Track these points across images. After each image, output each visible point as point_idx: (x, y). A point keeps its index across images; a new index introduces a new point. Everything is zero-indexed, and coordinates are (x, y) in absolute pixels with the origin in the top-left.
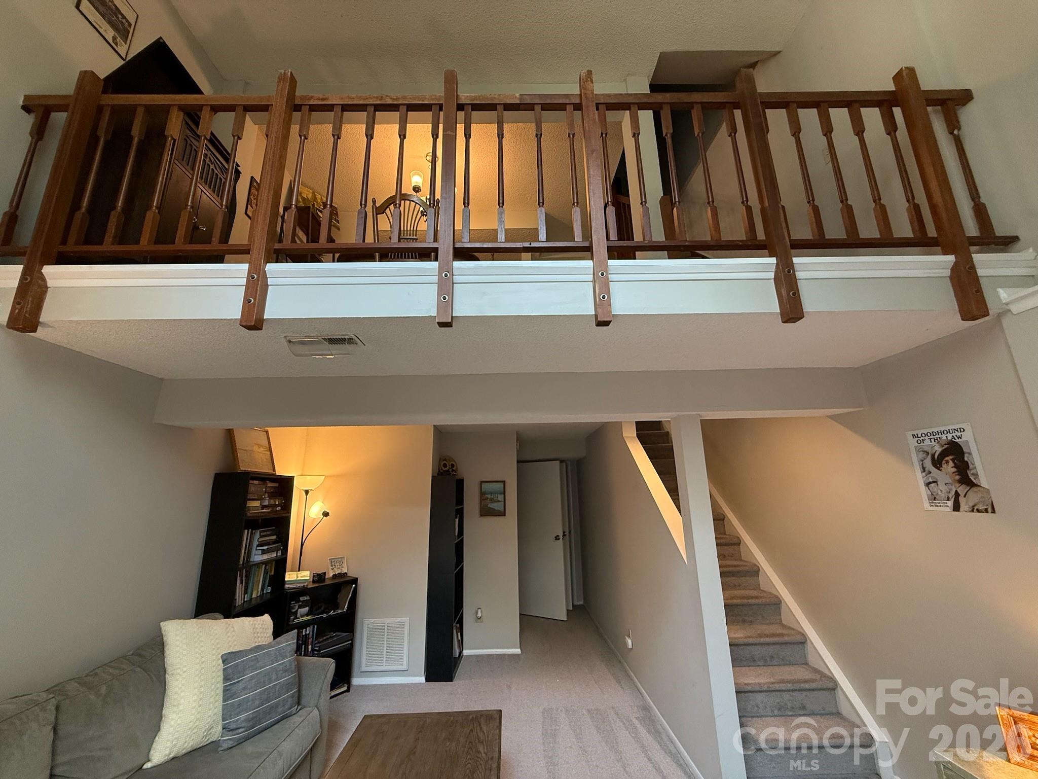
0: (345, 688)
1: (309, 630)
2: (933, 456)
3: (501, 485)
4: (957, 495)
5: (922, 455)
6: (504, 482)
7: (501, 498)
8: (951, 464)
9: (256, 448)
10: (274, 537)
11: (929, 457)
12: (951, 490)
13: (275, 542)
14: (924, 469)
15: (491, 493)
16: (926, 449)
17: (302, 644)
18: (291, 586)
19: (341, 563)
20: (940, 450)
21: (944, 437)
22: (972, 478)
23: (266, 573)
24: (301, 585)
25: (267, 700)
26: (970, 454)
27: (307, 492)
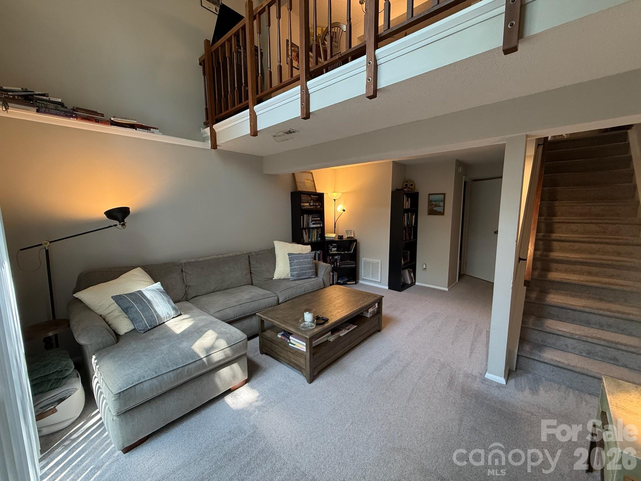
0: (354, 283)
1: (336, 257)
3: (442, 196)
6: (444, 194)
7: (441, 204)
9: (306, 181)
10: (319, 219)
13: (319, 220)
15: (435, 201)
17: (335, 262)
18: (328, 239)
19: (351, 232)
23: (317, 232)
24: (331, 239)
25: (302, 270)
27: (335, 200)
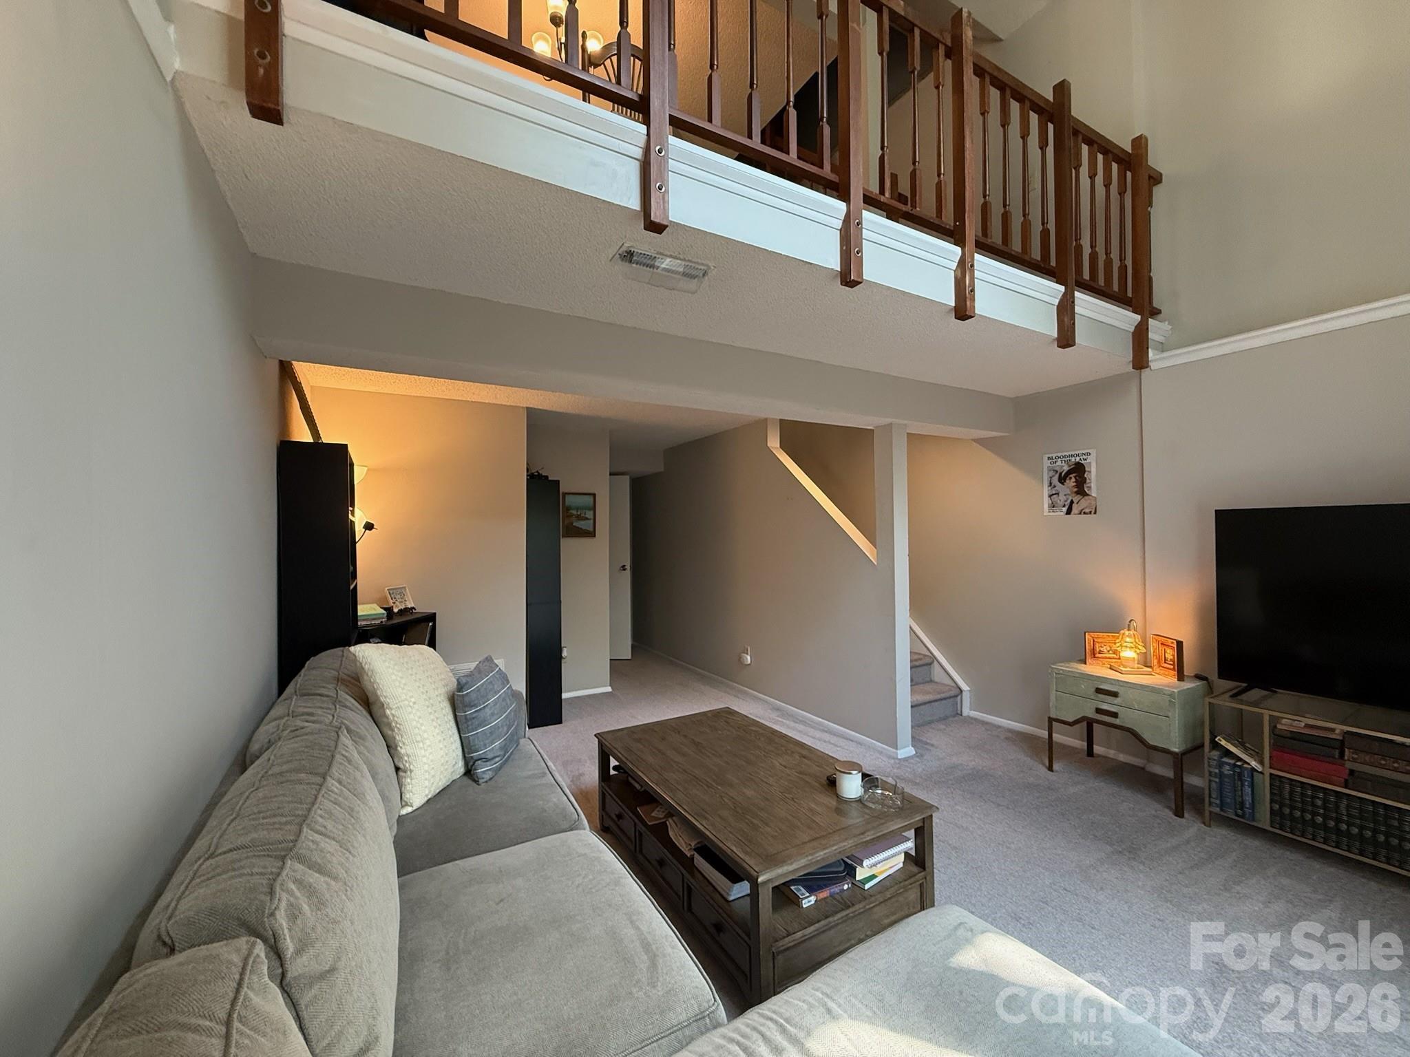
2: (1061, 474)
3: (590, 499)
4: (1072, 502)
5: (1052, 473)
6: (594, 495)
7: (589, 514)
8: (1073, 480)
11: (1057, 475)
12: (1068, 499)
14: (1051, 484)
15: (577, 509)
16: (1057, 469)
19: (402, 595)
20: (1068, 469)
21: (1073, 459)
22: (1086, 490)
26: (1090, 472)
